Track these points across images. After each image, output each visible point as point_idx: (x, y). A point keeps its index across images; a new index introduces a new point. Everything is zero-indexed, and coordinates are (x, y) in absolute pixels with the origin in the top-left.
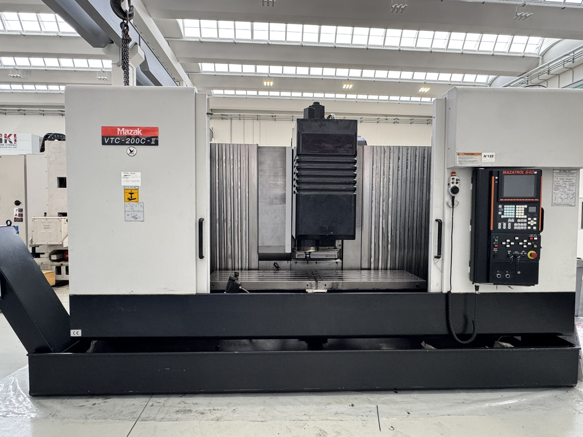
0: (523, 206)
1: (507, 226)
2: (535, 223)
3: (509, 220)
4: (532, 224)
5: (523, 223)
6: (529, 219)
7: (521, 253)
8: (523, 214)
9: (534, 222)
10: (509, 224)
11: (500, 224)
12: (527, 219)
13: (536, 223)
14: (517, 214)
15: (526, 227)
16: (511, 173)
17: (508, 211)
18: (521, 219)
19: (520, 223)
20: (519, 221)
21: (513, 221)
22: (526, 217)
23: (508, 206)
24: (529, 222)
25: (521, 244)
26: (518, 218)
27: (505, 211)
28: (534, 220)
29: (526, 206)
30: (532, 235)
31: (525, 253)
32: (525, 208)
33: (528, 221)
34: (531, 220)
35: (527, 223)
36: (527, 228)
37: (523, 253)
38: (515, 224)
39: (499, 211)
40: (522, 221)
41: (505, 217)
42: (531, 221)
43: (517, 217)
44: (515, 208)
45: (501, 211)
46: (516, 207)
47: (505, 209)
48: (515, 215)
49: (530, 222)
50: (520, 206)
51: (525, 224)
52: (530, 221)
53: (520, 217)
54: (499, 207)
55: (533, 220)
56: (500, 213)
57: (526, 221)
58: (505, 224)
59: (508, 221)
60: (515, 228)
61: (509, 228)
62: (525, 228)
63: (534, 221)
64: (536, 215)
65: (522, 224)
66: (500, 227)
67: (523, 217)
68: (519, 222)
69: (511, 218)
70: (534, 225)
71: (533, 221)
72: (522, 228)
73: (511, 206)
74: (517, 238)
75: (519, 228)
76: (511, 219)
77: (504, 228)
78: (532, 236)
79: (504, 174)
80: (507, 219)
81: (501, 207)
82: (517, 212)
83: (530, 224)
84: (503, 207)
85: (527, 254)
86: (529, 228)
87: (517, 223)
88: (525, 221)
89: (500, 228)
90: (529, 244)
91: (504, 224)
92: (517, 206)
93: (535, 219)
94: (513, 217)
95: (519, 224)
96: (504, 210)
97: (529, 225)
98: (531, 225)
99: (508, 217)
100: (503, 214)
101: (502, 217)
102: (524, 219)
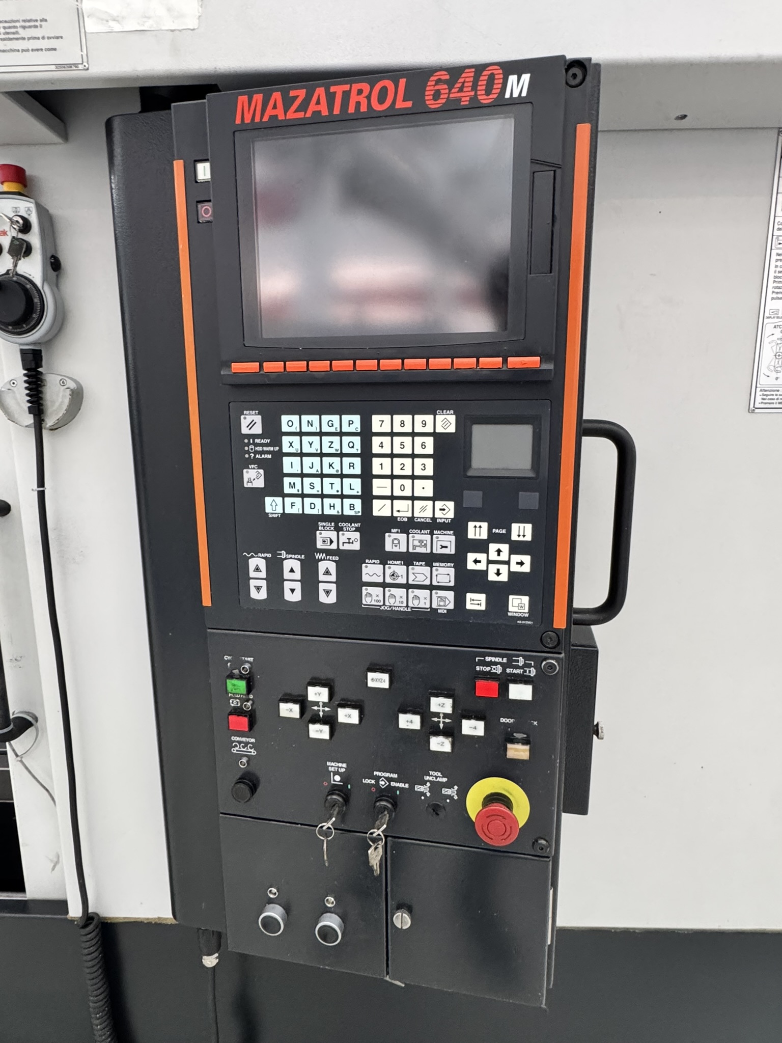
0: (424, 422)
1: (310, 580)
2: (523, 564)
3: (324, 537)
4: (498, 575)
5: (430, 559)
6: (477, 530)
7: (419, 788)
8: (426, 488)
9: (515, 558)
10: (327, 567)
11: (257, 564)
12: (457, 526)
13: (526, 568)
14: (380, 487)
15: (450, 595)
16: (304, 107)
17: (311, 465)
18: (409, 525)
19: (408, 559)
20: (394, 541)
21: (351, 540)
22: (446, 510)
23: (309, 422)
24: (471, 557)
25: (409, 722)
26: (391, 523)
27: (289, 465)
28: (514, 537)
29: (447, 422)
30: (496, 664)
31: (446, 791)
32: (439, 439)
33: (466, 545)
34: (493, 538)
35: (458, 560)
36: (460, 601)
37: (436, 787)
38: (371, 571)
39: (246, 464)
40: (419, 541)
41: (294, 507)
42: (493, 547)
43: (380, 509)
44: (366, 434)
45: (261, 464)
46: (366, 424)
47: (288, 444)
48: (367, 497)
49: (482, 557)
50: (403, 421)
51: (445, 574)
52: (481, 546)
53: (403, 510)
54: (245, 430)
55: (505, 538)
56: (254, 478)
57: (451, 550)
58: (292, 565)
59: (319, 545)
60: (371, 597)
61: (328, 595)
62: (446, 601)
63: (517, 548)
64: (529, 500)
65: (420, 573)
66: (258, 591)
67: (423, 510)
68: (396, 556)
69: (338, 521)
70: (517, 583)
71: (505, 548)
72: (421, 600)
73: (331, 421)
74: (379, 680)
75: (397, 600)
76: (338, 529)
77: (293, 593)
78: (498, 670)
79: (244, 129)
80: (309, 524)
81: (258, 429)
82: (379, 466)
83: (485, 573)
84: (273, 432)
85: (463, 794)
86: (476, 601)
87: (385, 558)
88: (446, 542)
89: (263, 595)
90: (473, 728)
91: (288, 564)
92: (380, 422)
93: (522, 531)
94: (347, 512)
95: (399, 569)
96: (279, 455)
97: (477, 581)
98: (492, 577)
99: (313, 507)
100: (274, 486)
101: (273, 506)
102: (433, 526)
